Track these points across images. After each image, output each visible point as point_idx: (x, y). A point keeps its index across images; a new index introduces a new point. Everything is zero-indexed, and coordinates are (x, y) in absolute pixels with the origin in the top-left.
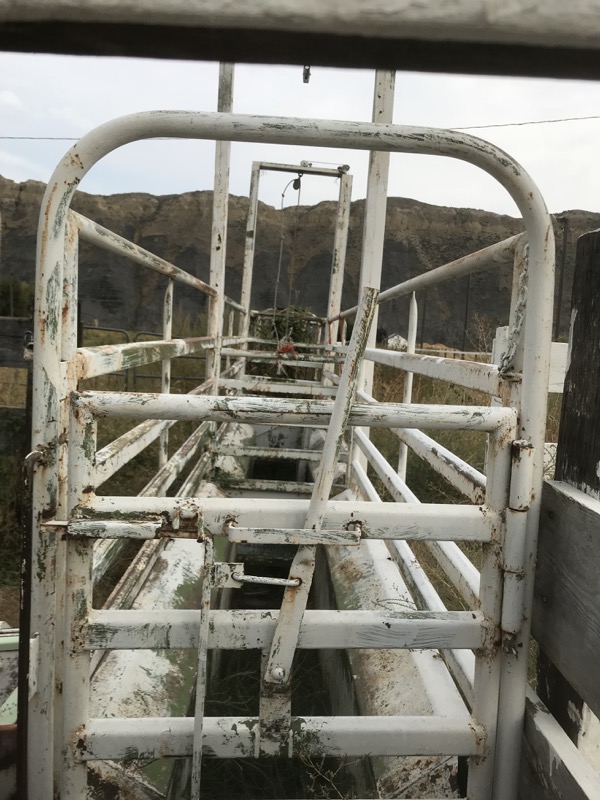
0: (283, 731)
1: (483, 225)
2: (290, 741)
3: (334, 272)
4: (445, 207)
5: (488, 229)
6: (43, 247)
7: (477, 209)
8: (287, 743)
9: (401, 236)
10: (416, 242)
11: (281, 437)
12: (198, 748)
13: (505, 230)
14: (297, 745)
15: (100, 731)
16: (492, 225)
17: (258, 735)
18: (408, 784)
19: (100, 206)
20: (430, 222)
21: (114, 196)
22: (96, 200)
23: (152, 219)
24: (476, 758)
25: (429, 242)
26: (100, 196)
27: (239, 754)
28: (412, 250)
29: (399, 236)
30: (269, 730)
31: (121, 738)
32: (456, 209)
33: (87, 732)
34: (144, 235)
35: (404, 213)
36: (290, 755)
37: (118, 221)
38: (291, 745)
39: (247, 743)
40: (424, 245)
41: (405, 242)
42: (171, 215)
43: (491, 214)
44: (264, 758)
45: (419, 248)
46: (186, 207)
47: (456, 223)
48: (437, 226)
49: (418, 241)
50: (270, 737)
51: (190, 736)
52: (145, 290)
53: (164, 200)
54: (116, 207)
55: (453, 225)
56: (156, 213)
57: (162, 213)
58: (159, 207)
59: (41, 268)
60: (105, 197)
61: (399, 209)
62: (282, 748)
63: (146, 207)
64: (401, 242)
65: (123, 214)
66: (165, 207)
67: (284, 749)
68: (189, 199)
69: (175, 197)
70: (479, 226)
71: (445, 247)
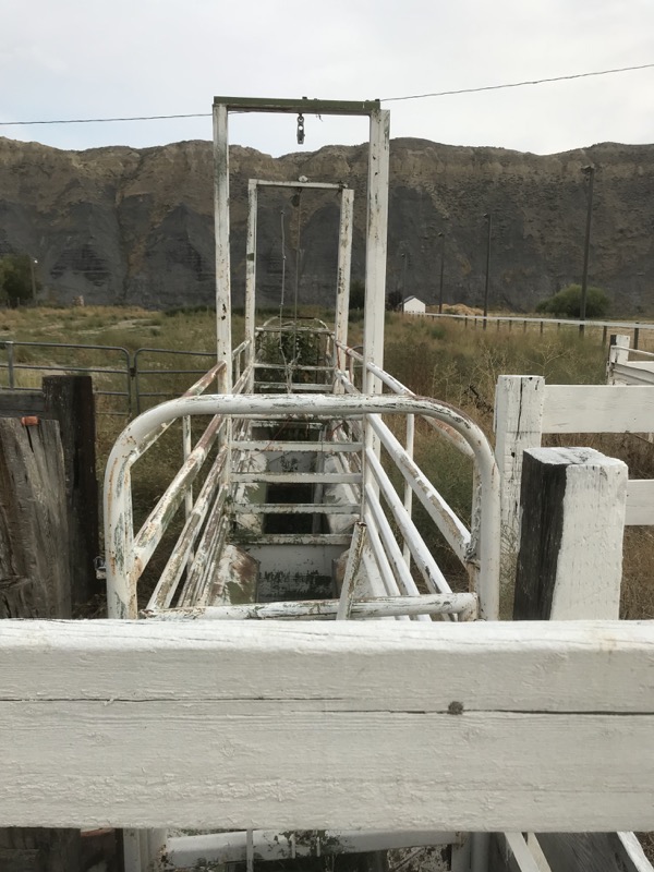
0: (312, 839)
1: (504, 166)
2: (318, 845)
3: (339, 292)
4: (461, 147)
5: (510, 169)
6: (110, 505)
7: (497, 147)
8: (315, 847)
9: (414, 182)
10: (431, 188)
11: (294, 461)
12: (250, 857)
13: (528, 169)
14: (323, 847)
15: (177, 849)
16: (514, 164)
17: (294, 843)
18: (410, 855)
19: (74, 164)
20: (446, 164)
21: (89, 151)
22: (70, 156)
23: (134, 176)
24: (457, 845)
25: (445, 187)
26: (73, 151)
27: (280, 857)
28: (427, 197)
29: (411, 183)
30: (302, 838)
31: (193, 853)
32: (473, 148)
33: (168, 850)
34: (126, 195)
35: (416, 156)
36: (319, 854)
37: (96, 180)
38: (318, 848)
39: (286, 849)
40: (439, 191)
41: (418, 189)
42: (156, 170)
43: (512, 151)
44: (300, 859)
45: (434, 195)
46: (172, 161)
47: (474, 165)
48: (452, 168)
49: (433, 186)
50: (302, 843)
51: (244, 848)
52: (133, 257)
53: (147, 153)
54: (93, 164)
55: (470, 167)
56: (138, 169)
57: (145, 169)
58: (141, 162)
59: (109, 519)
60: (79, 153)
61: (410, 152)
62: (311, 850)
63: (126, 163)
64: (414, 190)
65: (100, 171)
66: (148, 162)
67: (314, 851)
68: (175, 151)
69: (159, 149)
70: (500, 167)
71: (463, 192)
